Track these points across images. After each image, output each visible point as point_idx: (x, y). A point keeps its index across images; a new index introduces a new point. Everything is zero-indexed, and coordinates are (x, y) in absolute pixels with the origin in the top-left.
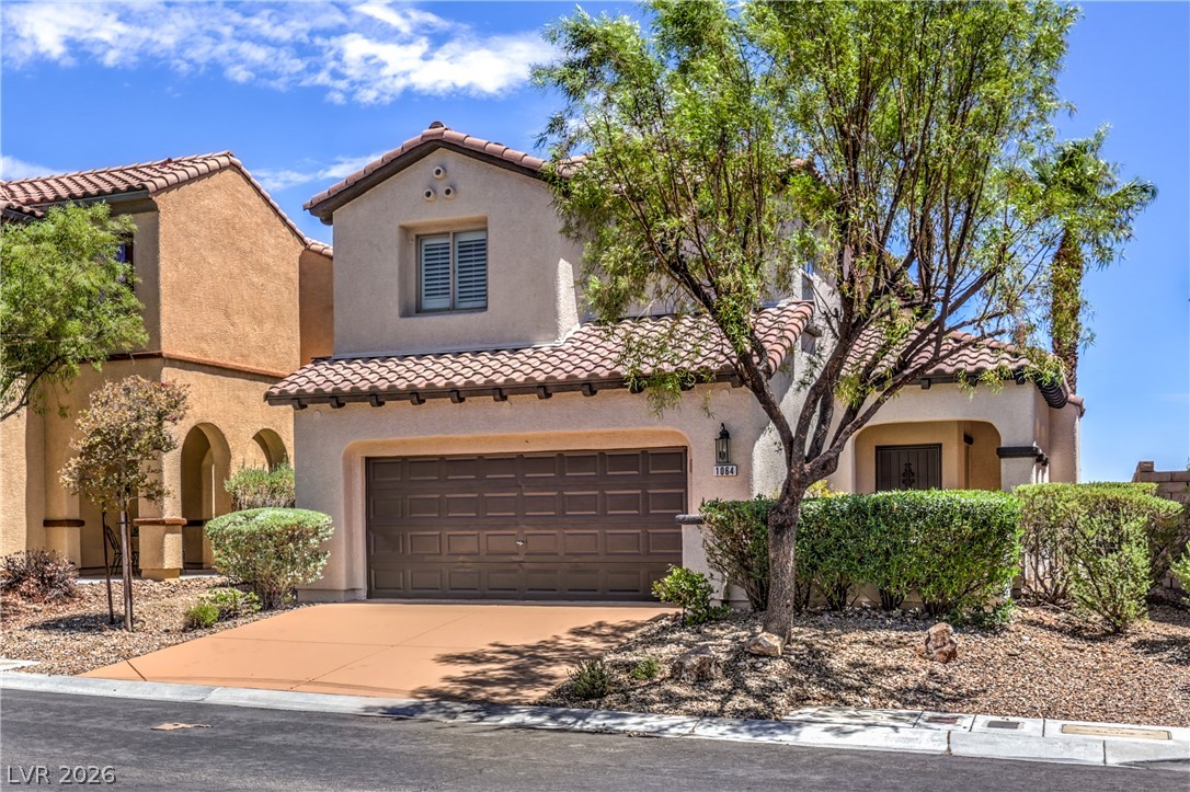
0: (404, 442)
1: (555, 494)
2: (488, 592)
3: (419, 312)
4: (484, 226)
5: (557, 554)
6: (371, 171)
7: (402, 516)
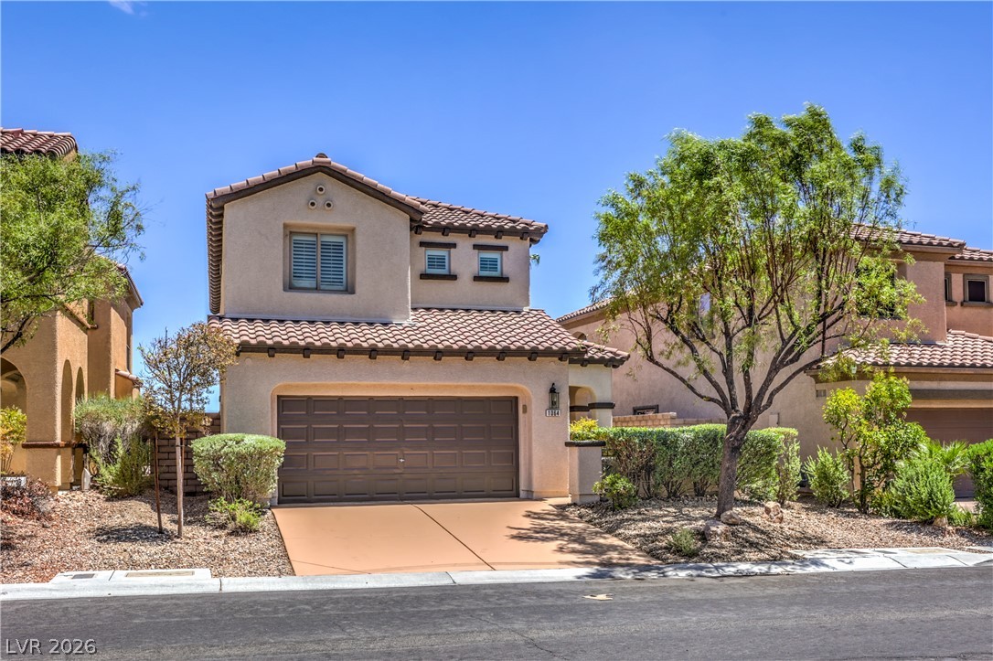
1: (427, 426)
2: (376, 496)
3: (290, 287)
4: (349, 233)
5: (427, 468)
6: (269, 179)
7: (307, 441)
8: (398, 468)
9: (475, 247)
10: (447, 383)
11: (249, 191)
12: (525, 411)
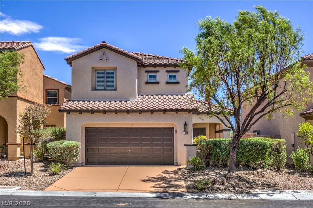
0: (98, 124)
1: (139, 138)
2: (120, 163)
3: (95, 89)
4: (115, 69)
5: (139, 153)
6: (85, 52)
7: (96, 143)
8: (128, 153)
9: (167, 71)
10: (144, 122)
11: (78, 56)
12: (176, 132)
